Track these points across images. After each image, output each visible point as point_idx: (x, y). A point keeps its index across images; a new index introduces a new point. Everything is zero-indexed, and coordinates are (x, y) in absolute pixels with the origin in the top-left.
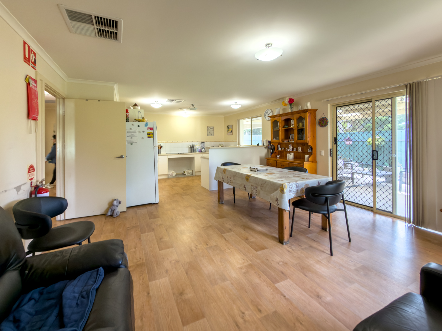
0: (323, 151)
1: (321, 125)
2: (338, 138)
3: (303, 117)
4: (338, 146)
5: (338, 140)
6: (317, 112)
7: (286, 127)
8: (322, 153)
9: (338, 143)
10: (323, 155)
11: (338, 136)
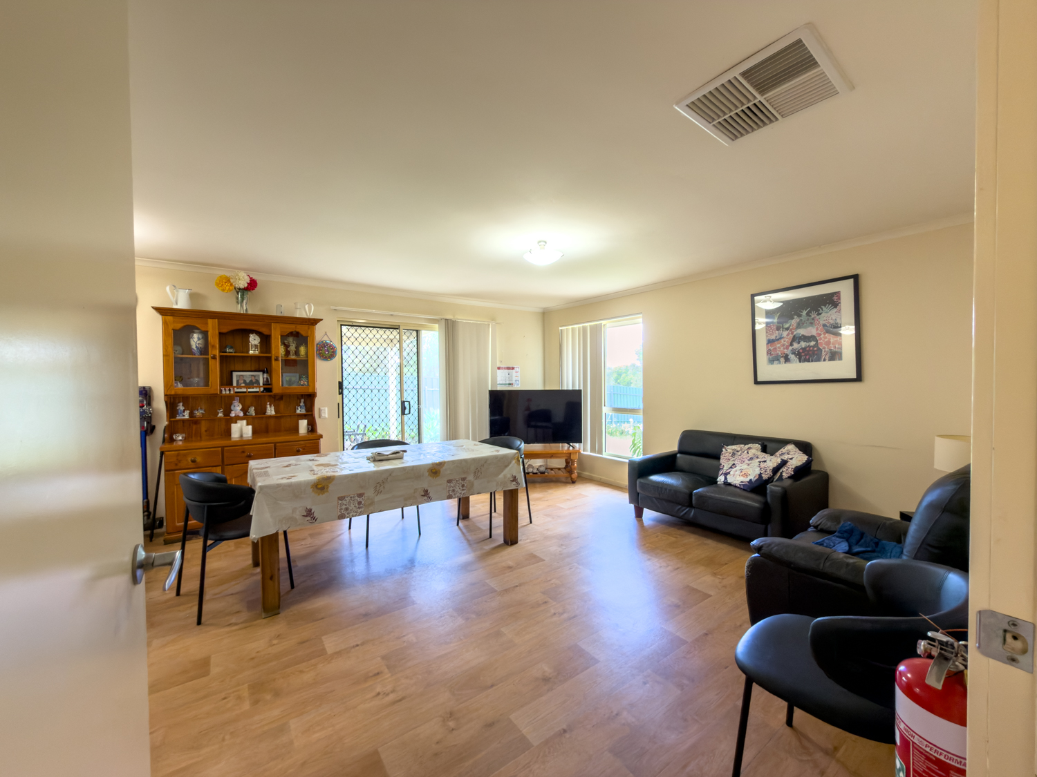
0: (326, 409)
1: (323, 356)
2: (345, 384)
3: (303, 333)
4: (344, 396)
5: (344, 387)
6: (318, 326)
7: (231, 351)
8: (325, 413)
9: (345, 392)
10: (327, 416)
11: (344, 379)
